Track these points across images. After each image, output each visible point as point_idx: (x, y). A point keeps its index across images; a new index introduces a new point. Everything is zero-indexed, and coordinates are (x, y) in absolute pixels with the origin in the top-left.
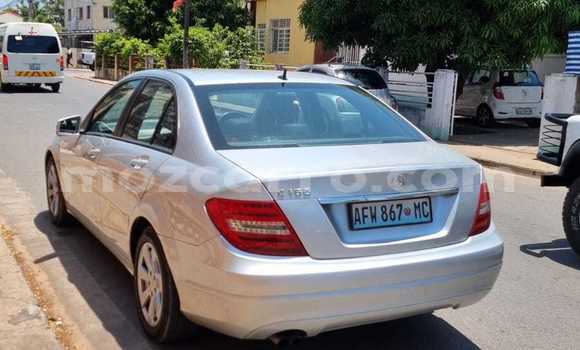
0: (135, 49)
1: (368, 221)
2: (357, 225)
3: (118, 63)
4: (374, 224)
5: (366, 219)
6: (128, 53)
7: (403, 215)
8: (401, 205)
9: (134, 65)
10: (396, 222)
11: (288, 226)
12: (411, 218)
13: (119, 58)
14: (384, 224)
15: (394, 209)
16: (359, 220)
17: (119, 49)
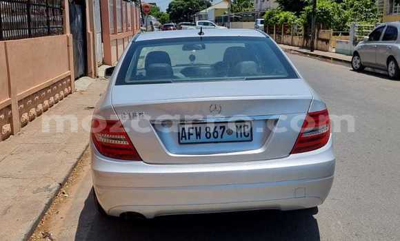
0: (286, 20)
1: (193, 138)
2: (183, 140)
3: (276, 30)
4: (198, 140)
5: (191, 136)
6: (282, 22)
7: (225, 134)
8: (224, 127)
9: (285, 30)
10: (219, 139)
11: (128, 139)
12: (233, 137)
13: (277, 26)
14: (208, 140)
15: (218, 129)
16: (185, 137)
17: (276, 20)
